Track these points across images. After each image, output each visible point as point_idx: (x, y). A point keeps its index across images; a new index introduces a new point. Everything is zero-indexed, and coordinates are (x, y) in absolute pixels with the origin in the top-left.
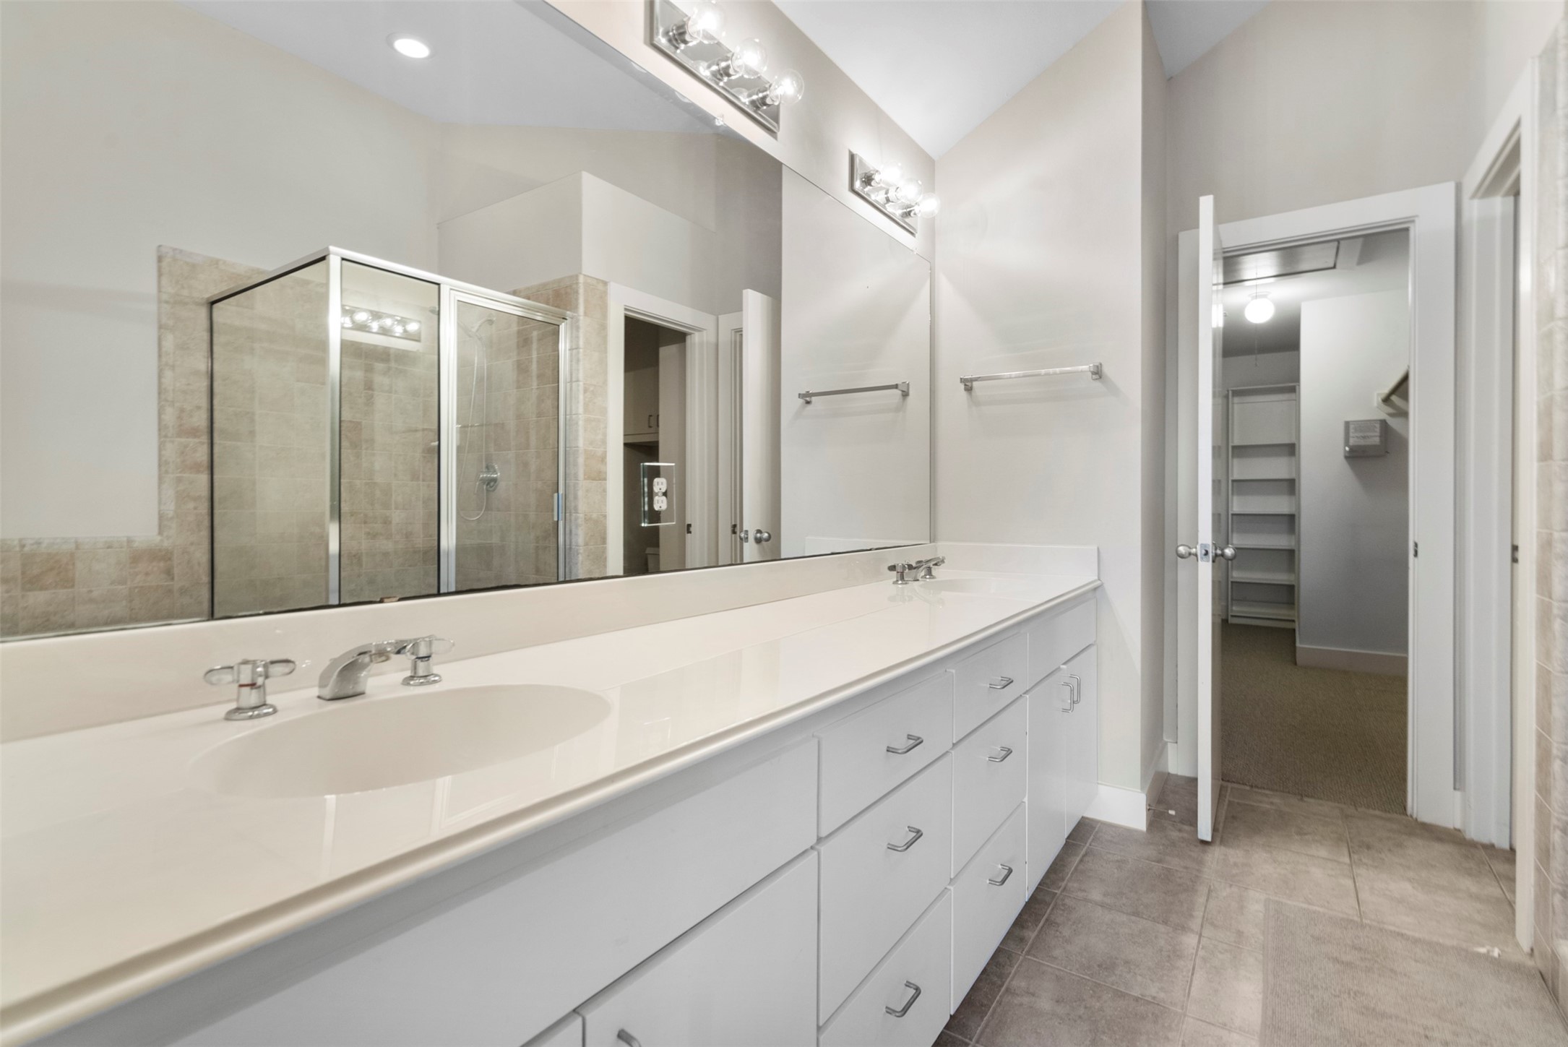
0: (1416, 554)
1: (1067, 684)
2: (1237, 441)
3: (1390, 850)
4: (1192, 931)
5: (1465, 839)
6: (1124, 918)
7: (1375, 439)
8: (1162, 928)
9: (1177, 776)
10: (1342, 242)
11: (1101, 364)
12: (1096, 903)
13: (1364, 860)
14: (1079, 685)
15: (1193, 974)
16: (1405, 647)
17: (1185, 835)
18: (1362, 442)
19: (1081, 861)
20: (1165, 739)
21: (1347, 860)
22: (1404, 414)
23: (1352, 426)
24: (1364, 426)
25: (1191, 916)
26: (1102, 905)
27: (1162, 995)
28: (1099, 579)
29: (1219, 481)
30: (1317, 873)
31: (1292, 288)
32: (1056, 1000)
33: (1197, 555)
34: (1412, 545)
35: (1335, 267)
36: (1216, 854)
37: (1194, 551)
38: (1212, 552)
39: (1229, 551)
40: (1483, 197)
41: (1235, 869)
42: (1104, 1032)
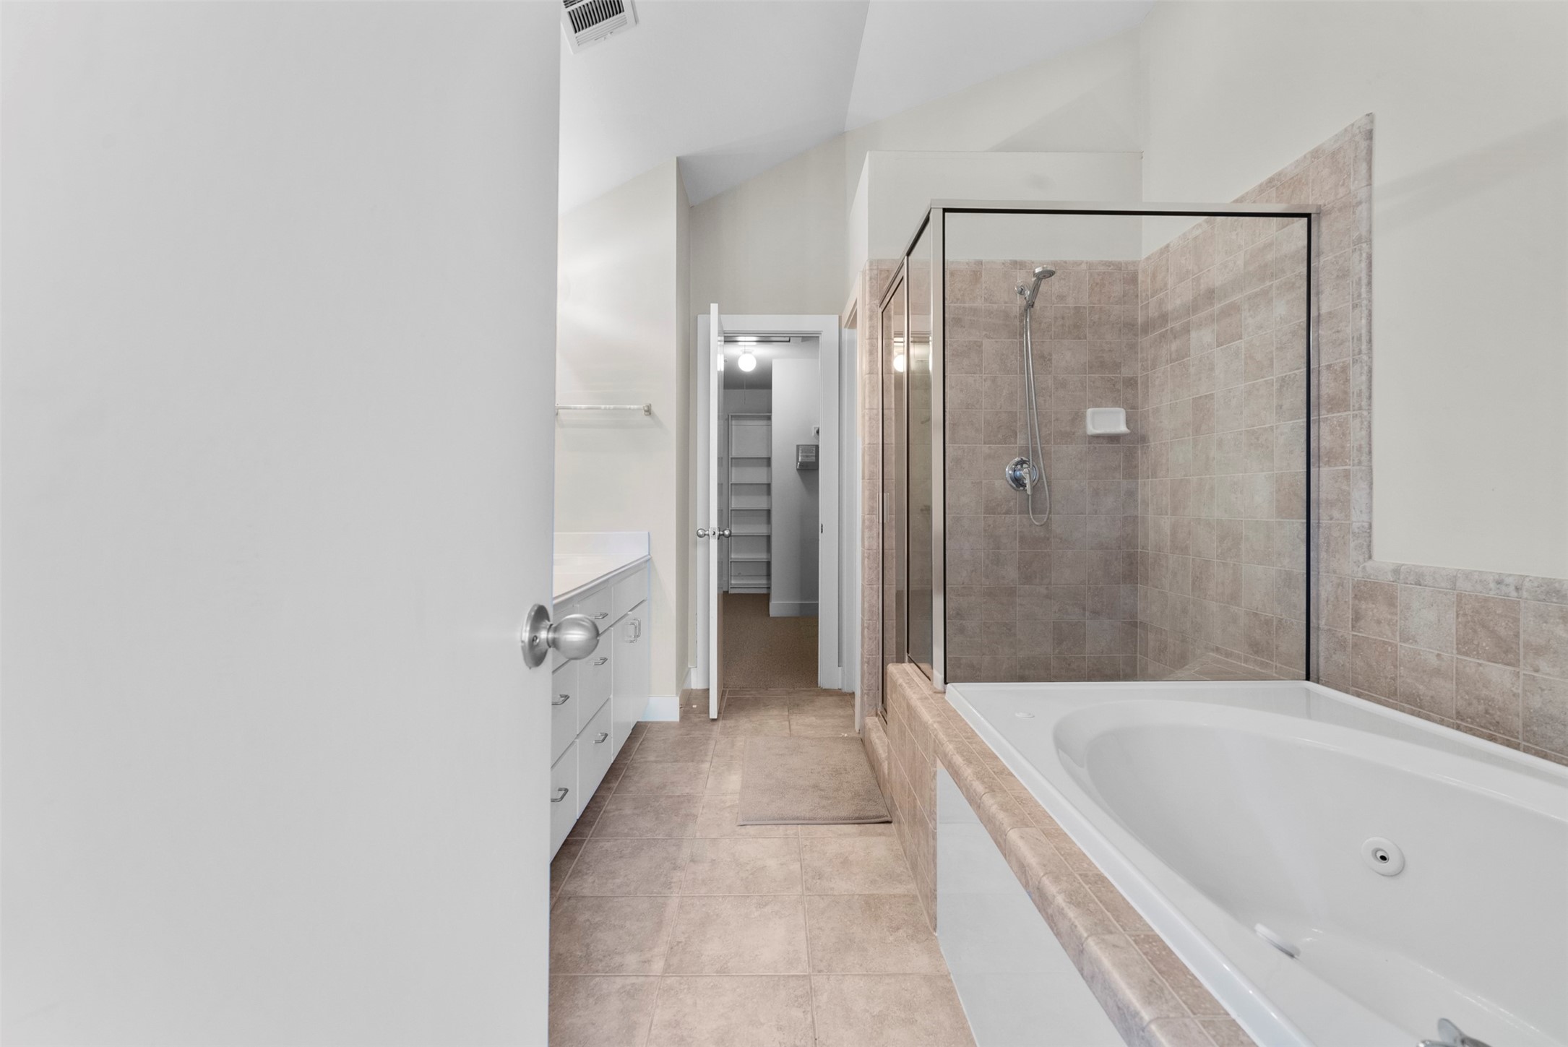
0: (822, 532)
1: (633, 624)
2: (734, 454)
3: (808, 705)
4: (707, 761)
5: (841, 693)
6: (670, 764)
7: (810, 458)
8: (691, 764)
9: (696, 690)
11: (650, 404)
12: (652, 762)
13: (796, 712)
14: (640, 624)
15: (708, 779)
17: (702, 719)
18: (803, 461)
19: (640, 744)
20: (689, 666)
21: (787, 714)
23: (800, 448)
24: (804, 449)
25: (706, 755)
26: (656, 762)
27: (692, 791)
28: (649, 554)
29: (722, 484)
30: (772, 722)
31: (765, 351)
32: (635, 809)
33: (708, 535)
34: (820, 526)
35: (789, 341)
36: (720, 725)
37: (707, 533)
38: (717, 533)
39: (727, 533)
40: (849, 328)
41: (730, 730)
42: (662, 814)
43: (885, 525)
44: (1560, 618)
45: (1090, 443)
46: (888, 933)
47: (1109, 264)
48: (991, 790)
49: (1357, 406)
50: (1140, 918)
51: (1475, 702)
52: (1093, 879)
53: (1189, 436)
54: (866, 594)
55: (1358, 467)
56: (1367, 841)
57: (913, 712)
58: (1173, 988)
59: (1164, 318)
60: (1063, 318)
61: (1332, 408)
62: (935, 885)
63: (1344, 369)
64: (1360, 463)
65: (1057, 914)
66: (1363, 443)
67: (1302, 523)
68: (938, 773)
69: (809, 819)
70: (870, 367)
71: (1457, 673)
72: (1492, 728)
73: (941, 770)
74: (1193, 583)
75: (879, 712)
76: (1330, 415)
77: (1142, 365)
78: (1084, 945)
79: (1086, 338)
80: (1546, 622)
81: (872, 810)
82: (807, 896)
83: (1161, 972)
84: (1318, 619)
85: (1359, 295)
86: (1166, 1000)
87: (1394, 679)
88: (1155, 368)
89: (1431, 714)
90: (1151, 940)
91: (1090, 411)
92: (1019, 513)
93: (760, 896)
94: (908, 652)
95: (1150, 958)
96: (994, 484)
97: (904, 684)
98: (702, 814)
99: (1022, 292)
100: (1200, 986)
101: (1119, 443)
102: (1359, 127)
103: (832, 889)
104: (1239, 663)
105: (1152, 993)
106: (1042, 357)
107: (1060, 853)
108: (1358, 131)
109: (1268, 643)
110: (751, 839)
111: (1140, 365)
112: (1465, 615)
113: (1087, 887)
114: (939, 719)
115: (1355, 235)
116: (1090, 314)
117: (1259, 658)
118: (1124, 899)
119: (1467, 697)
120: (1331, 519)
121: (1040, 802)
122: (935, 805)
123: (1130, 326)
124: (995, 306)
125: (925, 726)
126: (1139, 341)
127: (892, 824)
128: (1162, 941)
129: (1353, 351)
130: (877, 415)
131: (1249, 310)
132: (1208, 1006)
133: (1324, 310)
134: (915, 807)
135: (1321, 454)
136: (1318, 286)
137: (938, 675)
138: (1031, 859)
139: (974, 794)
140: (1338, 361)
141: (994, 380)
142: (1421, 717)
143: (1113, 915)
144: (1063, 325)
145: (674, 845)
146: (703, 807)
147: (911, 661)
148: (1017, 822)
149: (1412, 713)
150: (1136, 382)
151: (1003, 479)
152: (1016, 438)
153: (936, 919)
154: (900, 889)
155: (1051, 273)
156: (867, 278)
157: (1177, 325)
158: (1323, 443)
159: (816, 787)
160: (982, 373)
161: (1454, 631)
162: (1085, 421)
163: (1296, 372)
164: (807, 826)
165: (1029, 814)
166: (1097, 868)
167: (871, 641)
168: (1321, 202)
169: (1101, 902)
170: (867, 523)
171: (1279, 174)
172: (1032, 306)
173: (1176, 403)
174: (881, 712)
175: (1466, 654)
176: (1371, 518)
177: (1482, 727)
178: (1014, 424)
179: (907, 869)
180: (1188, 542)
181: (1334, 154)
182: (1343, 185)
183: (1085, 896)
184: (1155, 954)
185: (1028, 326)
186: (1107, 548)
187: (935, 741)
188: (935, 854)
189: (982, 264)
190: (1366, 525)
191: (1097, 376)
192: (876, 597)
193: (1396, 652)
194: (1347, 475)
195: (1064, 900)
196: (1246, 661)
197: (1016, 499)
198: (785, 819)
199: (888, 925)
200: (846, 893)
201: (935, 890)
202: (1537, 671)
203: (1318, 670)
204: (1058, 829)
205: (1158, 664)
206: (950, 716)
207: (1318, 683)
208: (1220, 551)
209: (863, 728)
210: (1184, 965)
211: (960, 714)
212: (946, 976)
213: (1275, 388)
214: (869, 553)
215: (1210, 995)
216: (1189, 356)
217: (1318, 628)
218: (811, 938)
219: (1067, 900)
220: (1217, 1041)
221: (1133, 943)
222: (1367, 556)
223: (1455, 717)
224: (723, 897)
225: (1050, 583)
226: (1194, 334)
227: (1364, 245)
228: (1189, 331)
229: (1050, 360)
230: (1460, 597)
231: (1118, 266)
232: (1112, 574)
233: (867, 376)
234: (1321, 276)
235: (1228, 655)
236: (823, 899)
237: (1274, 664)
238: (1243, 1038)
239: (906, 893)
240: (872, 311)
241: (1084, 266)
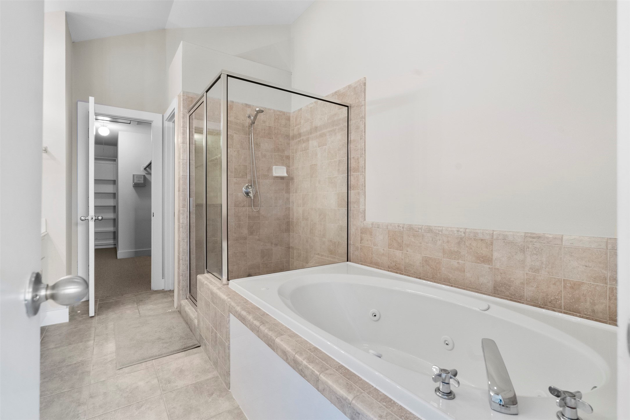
0: (153, 216)
3: (147, 299)
4: (91, 340)
5: (165, 291)
6: (66, 347)
7: (142, 181)
8: (80, 344)
10: (131, 121)
11: (47, 147)
12: (53, 348)
13: (141, 304)
15: (93, 349)
16: (151, 247)
17: (85, 318)
18: (138, 182)
21: (136, 306)
22: (150, 174)
23: (135, 176)
24: (138, 176)
25: (90, 337)
26: (56, 348)
27: (84, 359)
28: (47, 231)
30: (128, 312)
31: (115, 127)
32: (44, 379)
33: (88, 219)
34: (152, 213)
35: (130, 123)
36: (96, 319)
37: (87, 218)
38: (94, 218)
39: (100, 218)
40: (168, 121)
41: (103, 320)
42: (65, 376)
43: (190, 212)
44: (413, 236)
45: (274, 179)
46: (208, 398)
47: (281, 112)
48: (263, 323)
49: (361, 171)
50: (334, 360)
51: (393, 262)
52: (313, 350)
53: (309, 178)
54: (181, 244)
55: (362, 191)
56: (371, 311)
57: (214, 295)
58: (354, 383)
59: (300, 135)
60: (265, 130)
61: (354, 171)
62: (229, 369)
63: (358, 159)
64: (362, 189)
65: (304, 368)
66: (363, 183)
67: (346, 209)
68: (231, 320)
69: (159, 356)
70: (183, 140)
71: (388, 255)
72: (397, 270)
73: (232, 318)
74: (310, 231)
75: (188, 297)
76: (354, 174)
77: (292, 151)
78: (319, 378)
79: (273, 139)
80: (410, 237)
81: (190, 343)
82: (164, 394)
83: (349, 379)
84: (350, 241)
85: (362, 135)
86: (354, 389)
87: (372, 258)
88: (296, 153)
89: (382, 268)
90: (341, 368)
91: (274, 167)
92: (248, 207)
93: (138, 403)
94: (206, 269)
95: (343, 375)
96: (238, 195)
97: (208, 283)
98: (93, 370)
99: (249, 117)
100: (361, 379)
101: (284, 180)
102: (362, 81)
103: (177, 386)
104: (325, 258)
105: (349, 389)
106: (257, 144)
107: (298, 343)
108: (362, 82)
109: (335, 250)
110: (126, 375)
111: (291, 151)
112: (390, 236)
113: (312, 354)
114: (230, 297)
115: (361, 116)
116: (274, 130)
117: (332, 256)
118: (326, 354)
119: (391, 261)
120: (354, 208)
121: (283, 324)
122: (229, 334)
123: (287, 137)
124: (239, 121)
125: (223, 301)
126: (291, 142)
127: (201, 347)
128: (344, 367)
129: (360, 153)
130: (187, 162)
131: (329, 136)
132: (366, 386)
133: (352, 139)
134: (216, 337)
135: (351, 186)
136: (350, 131)
137: (225, 277)
138: (288, 349)
139: (255, 326)
140: (356, 156)
141: (238, 152)
142: (379, 269)
143: (325, 362)
144: (265, 133)
145: (77, 392)
146: (93, 366)
147: (208, 272)
148: (278, 334)
149: (377, 268)
150: (290, 157)
151: (241, 192)
152: (247, 176)
153: (230, 384)
154: (210, 376)
155: (262, 111)
156: (182, 99)
157: (305, 138)
158: (352, 183)
159: (159, 339)
160: (233, 148)
161: (387, 241)
162: (272, 171)
163: (344, 158)
164: (157, 359)
165: (281, 330)
166: (313, 345)
167: (183, 266)
168: (351, 103)
169: (319, 358)
170: (181, 212)
171: (338, 91)
172: (254, 123)
173: (304, 166)
174: (189, 297)
175: (390, 248)
176: (365, 207)
177: (394, 270)
178: (246, 170)
179: (211, 365)
180: (308, 216)
181: (355, 88)
182: (357, 99)
183: (313, 358)
184: (344, 372)
185: (252, 131)
186: (280, 220)
187: (230, 307)
188: (229, 356)
189: (233, 103)
190: (364, 209)
191: (276, 154)
192: (186, 245)
193: (372, 249)
194: (359, 193)
195: (307, 362)
196: (328, 257)
197: (247, 201)
198: (145, 359)
199: (207, 394)
200: (184, 386)
201: (229, 371)
202: (407, 251)
203: (350, 258)
204: (294, 333)
205: (297, 261)
206: (233, 295)
207: (350, 262)
208: (319, 219)
209: (180, 306)
210: (354, 373)
211: (238, 293)
212: (238, 407)
213: (337, 163)
214: (183, 226)
215: (366, 382)
216: (309, 150)
217: (350, 244)
218: (170, 414)
219: (308, 361)
220: (374, 398)
221: (335, 371)
222: (364, 220)
223: (387, 268)
224: (115, 411)
225: (260, 235)
226: (310, 142)
227: (363, 119)
228: (309, 141)
229: (260, 146)
230: (389, 231)
231: (284, 113)
232: (282, 229)
233: (181, 144)
234: (351, 128)
235: (322, 255)
236: (173, 393)
237: (337, 257)
238: (380, 394)
239: (213, 376)
240: (184, 114)
241: (272, 111)
